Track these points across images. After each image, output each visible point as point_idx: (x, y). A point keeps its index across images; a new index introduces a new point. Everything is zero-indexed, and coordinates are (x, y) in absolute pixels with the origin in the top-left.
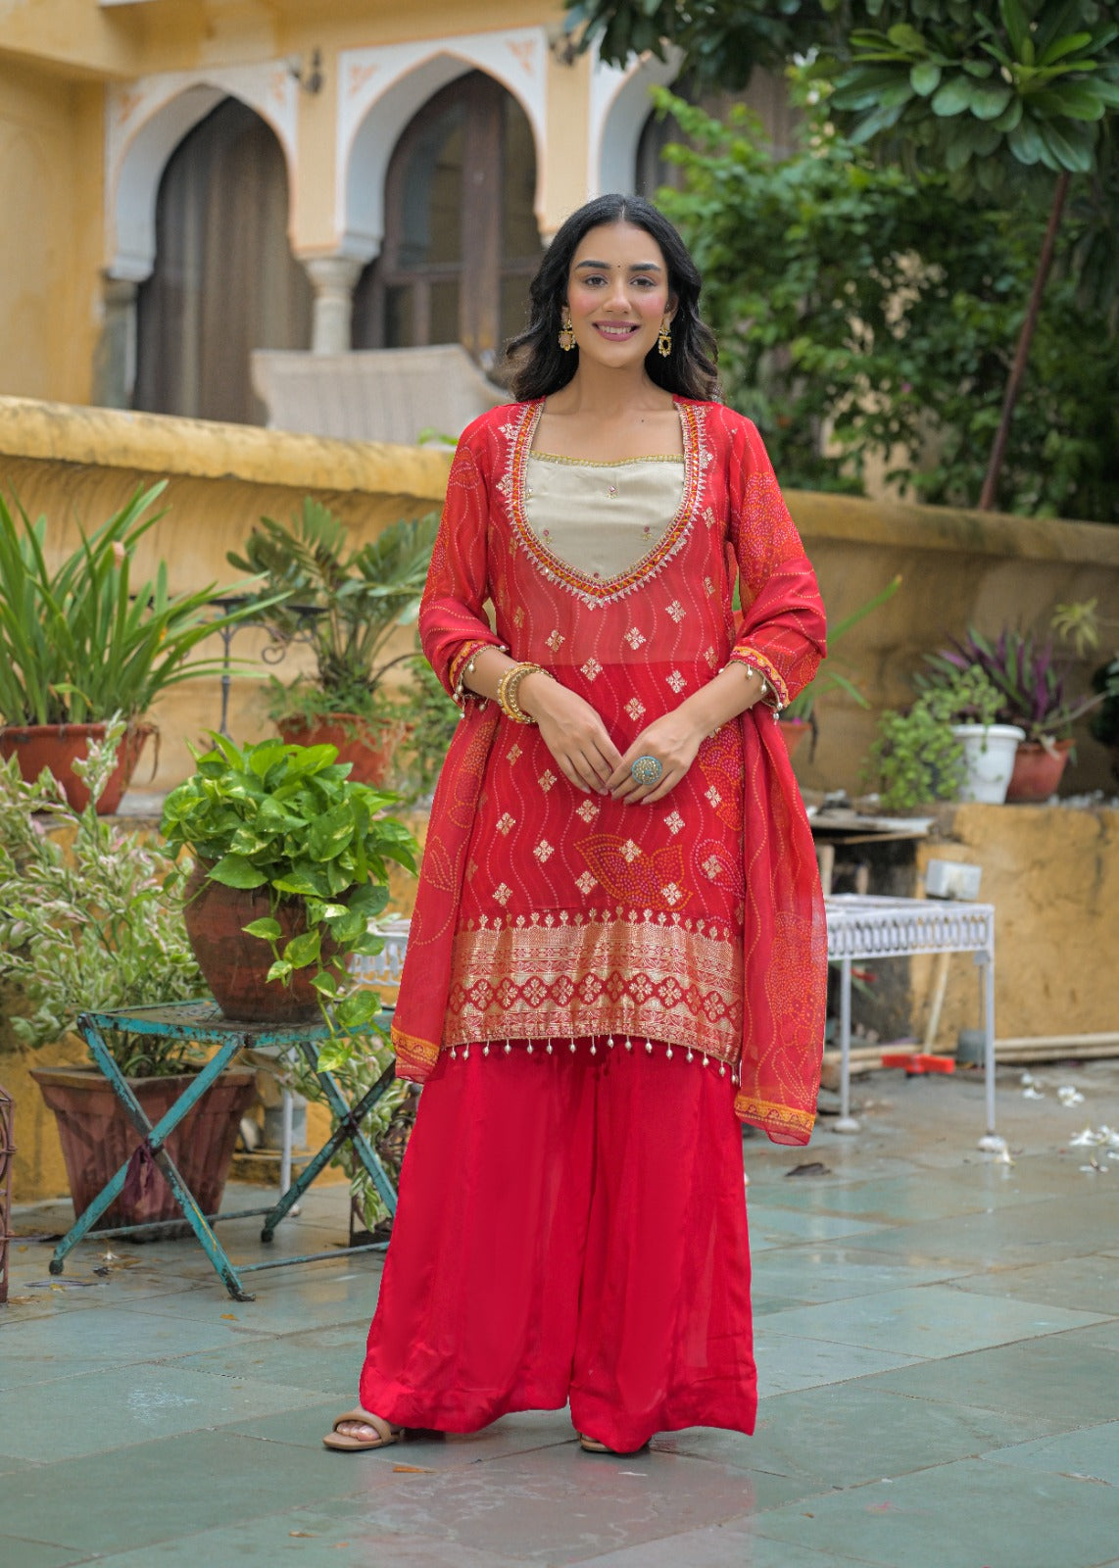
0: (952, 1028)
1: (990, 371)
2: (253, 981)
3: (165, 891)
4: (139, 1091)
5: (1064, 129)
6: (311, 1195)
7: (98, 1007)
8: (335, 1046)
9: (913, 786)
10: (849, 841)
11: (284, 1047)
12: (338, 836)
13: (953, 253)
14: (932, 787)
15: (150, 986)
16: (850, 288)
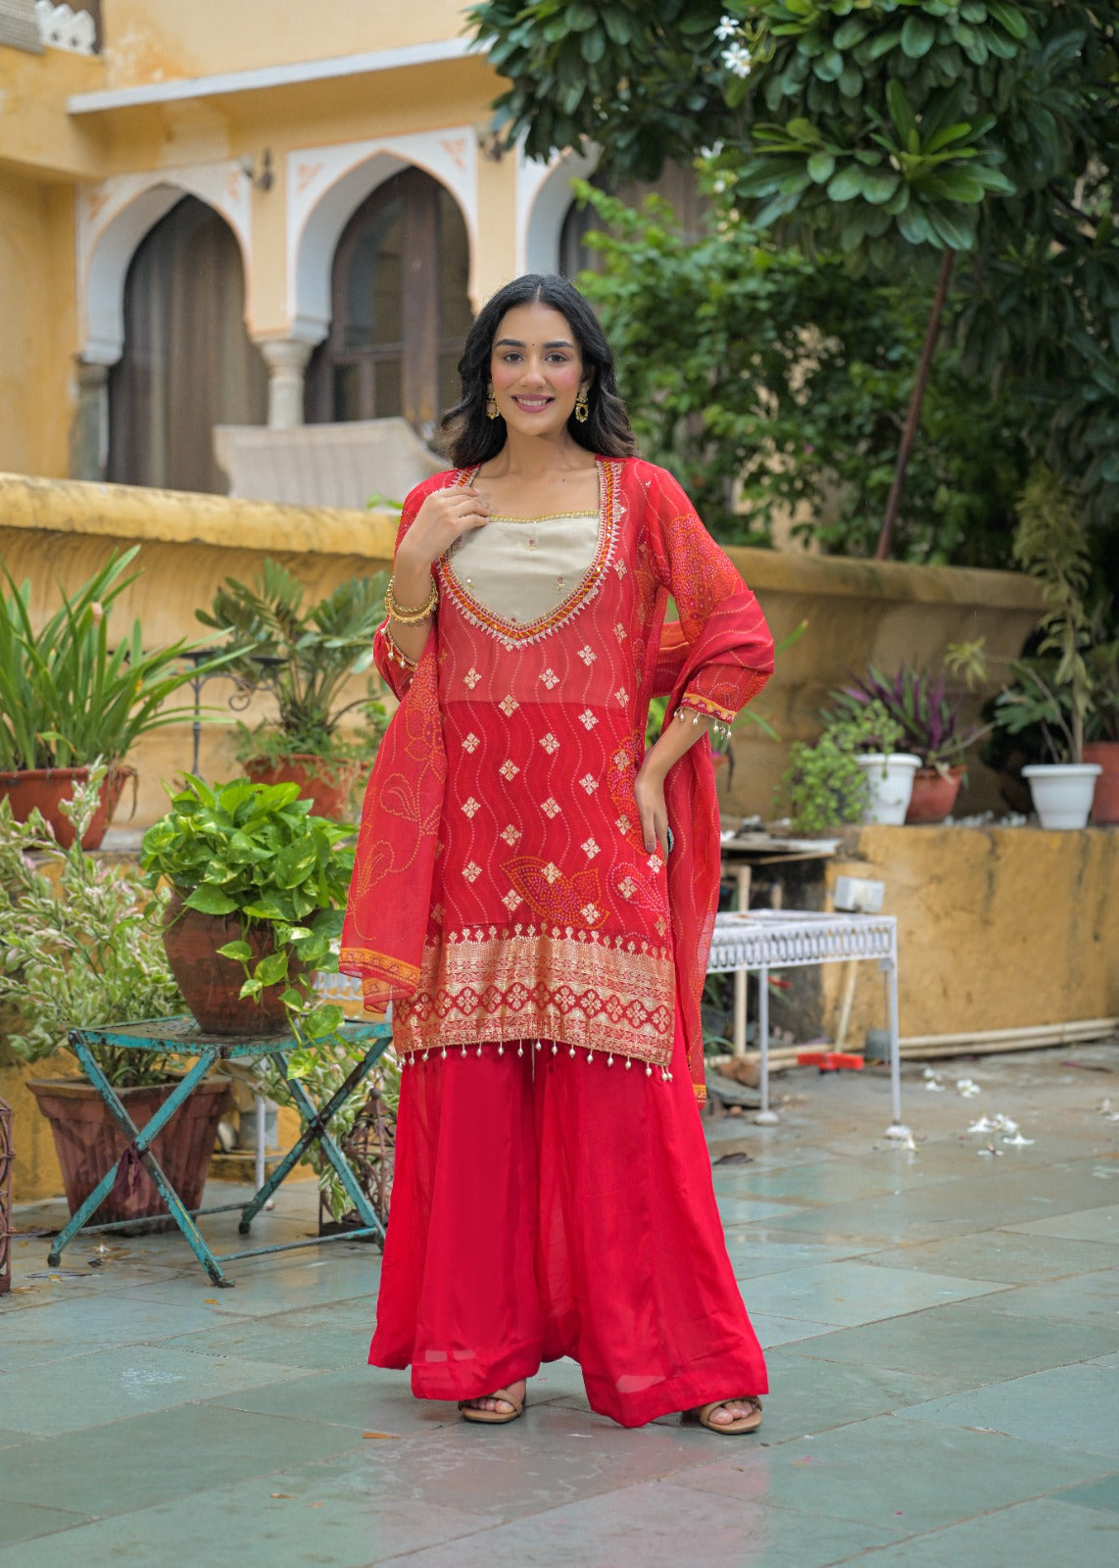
0: (860, 1028)
1: (884, 432)
2: (227, 997)
3: (146, 918)
4: (126, 1100)
5: (948, 211)
6: (283, 1190)
7: (87, 1024)
8: (302, 1056)
9: (822, 810)
10: (764, 861)
11: (256, 1057)
12: (301, 866)
13: (848, 326)
14: (838, 811)
15: (134, 1004)
16: (756, 360)
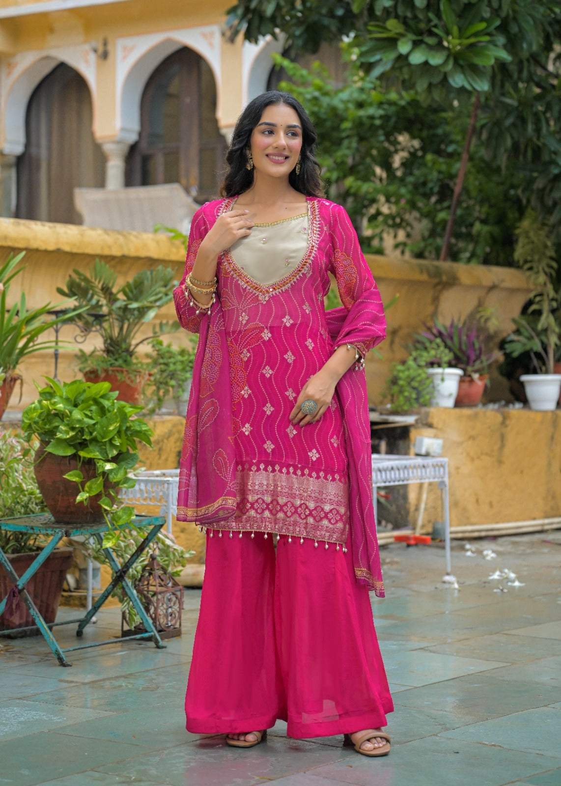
0: (429, 521)
1: (445, 192)
2: (69, 502)
3: (24, 458)
4: (12, 561)
5: (475, 70)
6: (102, 612)
8: (111, 535)
9: (408, 399)
10: (378, 427)
11: (87, 537)
12: (111, 428)
13: (425, 134)
14: (417, 399)
15: (18, 507)
16: (374, 152)
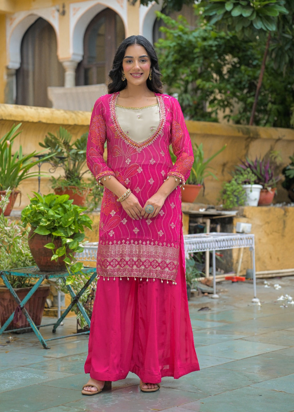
0: (244, 269)
1: (252, 87)
2: (48, 260)
3: (22, 236)
4: (17, 292)
5: (268, 19)
6: (66, 319)
7: (6, 269)
8: (70, 278)
9: (232, 202)
10: (214, 218)
11: (57, 279)
12: (70, 220)
13: (240, 54)
14: (237, 202)
15: (20, 263)
16: (212, 65)
